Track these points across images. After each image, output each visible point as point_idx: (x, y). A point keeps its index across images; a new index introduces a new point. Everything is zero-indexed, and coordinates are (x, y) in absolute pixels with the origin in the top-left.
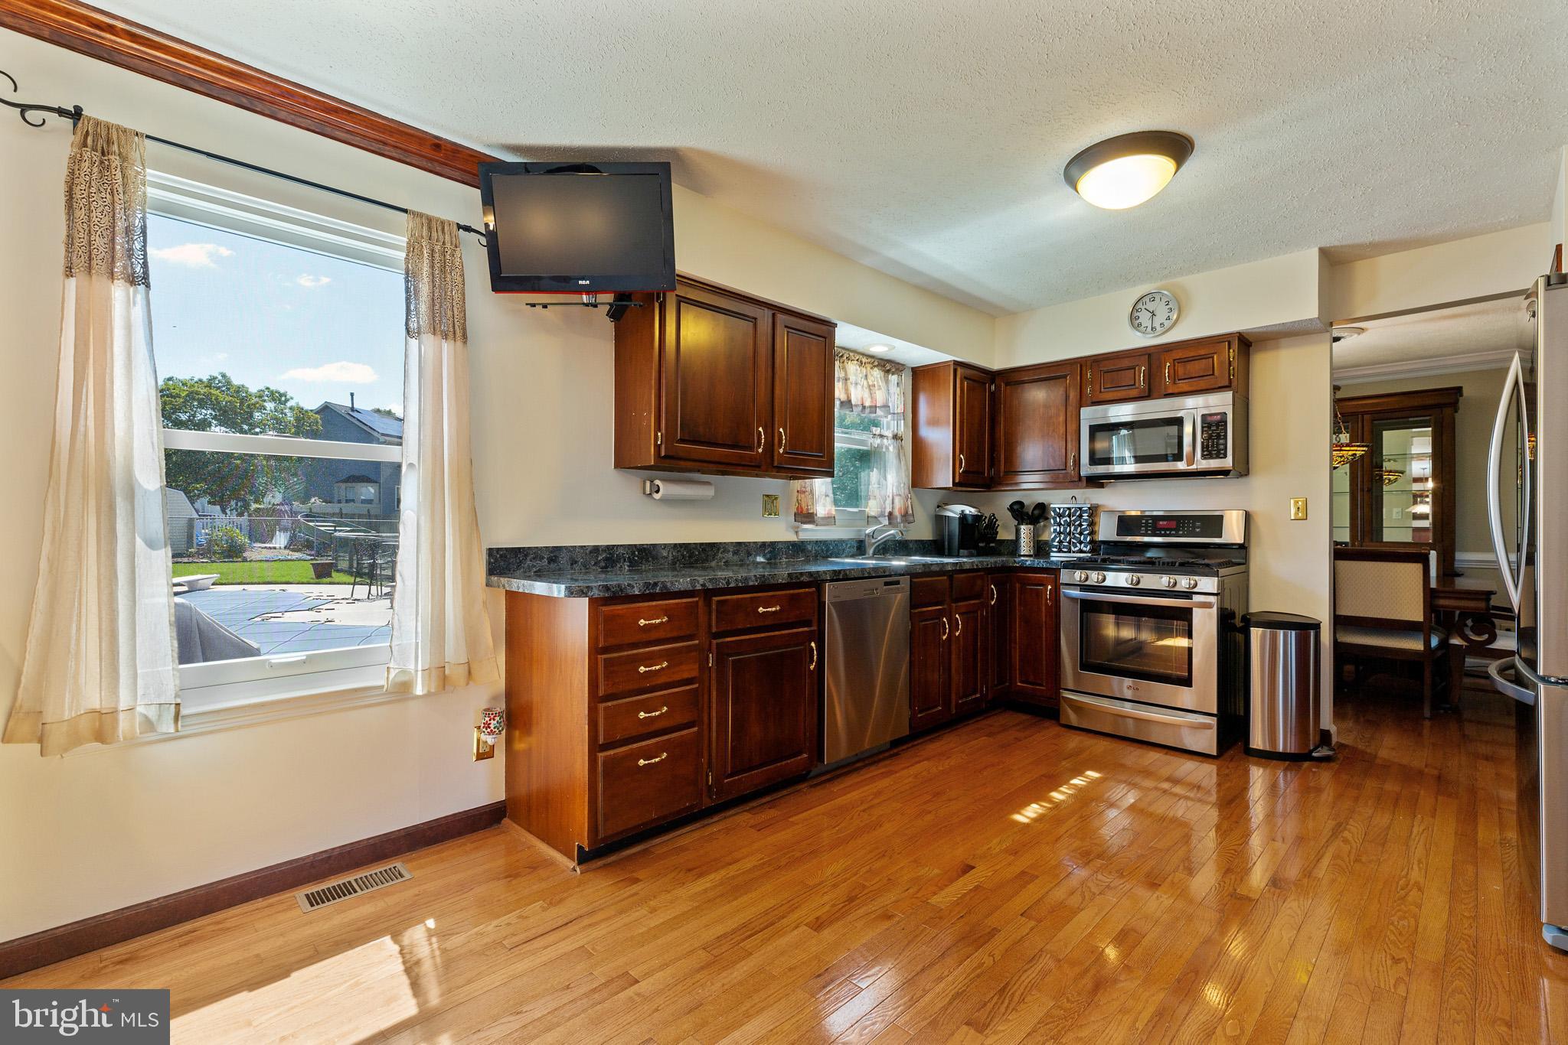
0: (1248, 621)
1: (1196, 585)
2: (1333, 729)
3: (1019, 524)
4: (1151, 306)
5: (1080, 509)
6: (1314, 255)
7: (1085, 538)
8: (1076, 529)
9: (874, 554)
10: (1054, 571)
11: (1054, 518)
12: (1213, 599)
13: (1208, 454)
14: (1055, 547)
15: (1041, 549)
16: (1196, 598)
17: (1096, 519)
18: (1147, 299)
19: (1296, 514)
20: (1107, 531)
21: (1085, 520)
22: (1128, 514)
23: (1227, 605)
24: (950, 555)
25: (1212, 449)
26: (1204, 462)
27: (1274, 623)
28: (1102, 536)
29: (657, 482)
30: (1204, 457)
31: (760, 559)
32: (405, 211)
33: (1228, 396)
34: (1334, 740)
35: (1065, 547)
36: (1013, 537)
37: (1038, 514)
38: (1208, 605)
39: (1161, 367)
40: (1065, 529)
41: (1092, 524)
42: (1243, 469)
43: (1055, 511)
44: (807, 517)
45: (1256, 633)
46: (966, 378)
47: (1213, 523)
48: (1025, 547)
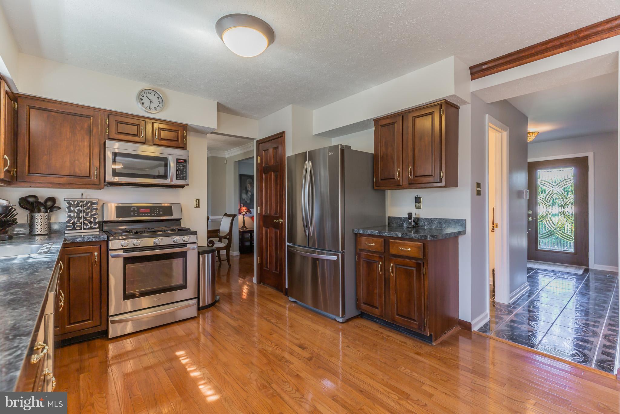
1: (188, 240)
3: (32, 212)
4: (149, 96)
5: (91, 202)
7: (94, 220)
10: (100, 243)
11: (68, 208)
12: (196, 245)
13: (178, 178)
14: (70, 227)
16: (189, 246)
18: (147, 92)
19: (196, 205)
20: (109, 215)
22: (121, 205)
25: (180, 175)
26: (176, 181)
28: (106, 218)
33: (186, 152)
35: (78, 226)
37: (51, 205)
38: (194, 248)
40: (78, 214)
47: (167, 209)
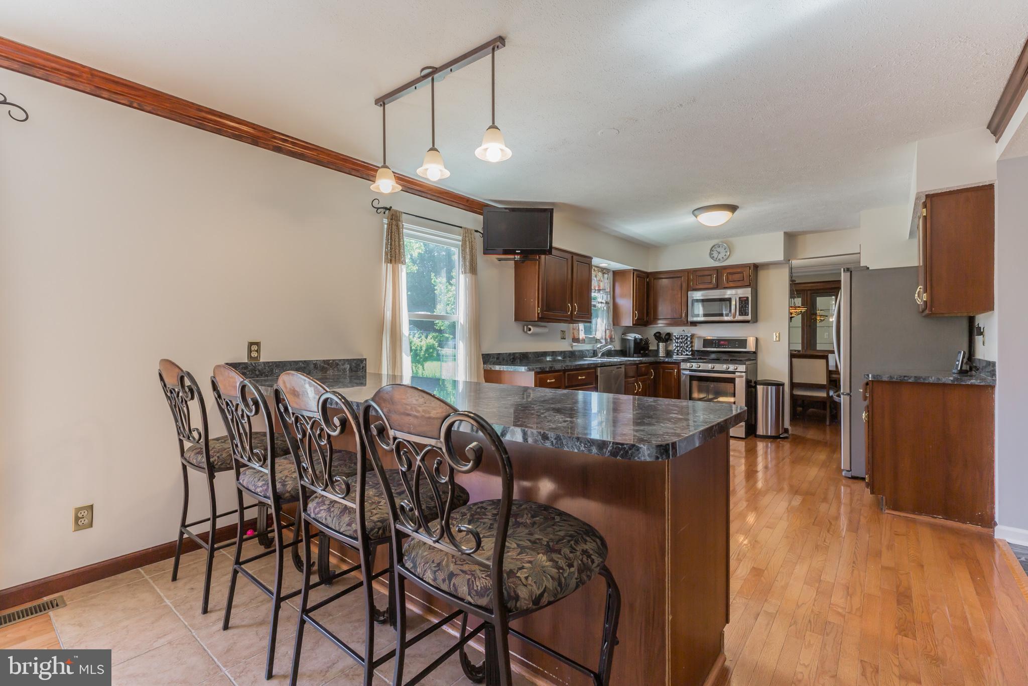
0: (756, 383)
1: (737, 369)
2: (790, 428)
3: (659, 342)
4: (719, 250)
5: (687, 336)
6: (782, 234)
7: (689, 349)
8: (685, 345)
9: (601, 356)
10: (677, 364)
11: (675, 340)
12: (744, 374)
13: (741, 314)
14: (675, 353)
15: (669, 354)
16: (737, 374)
17: (694, 340)
18: (716, 246)
19: (776, 339)
20: (698, 345)
21: (689, 341)
22: (707, 338)
23: (749, 378)
24: (629, 357)
25: (743, 312)
26: (740, 317)
27: (767, 383)
28: (696, 348)
29: (530, 327)
30: (740, 315)
31: (560, 358)
32: (461, 227)
33: (749, 290)
34: (790, 432)
35: (680, 353)
36: (656, 348)
37: (668, 338)
38: (741, 377)
39: (722, 276)
40: (680, 345)
41: (692, 342)
42: (755, 319)
43: (675, 336)
44: (576, 340)
45: (760, 388)
46: (638, 277)
47: (743, 343)
48: (662, 353)
